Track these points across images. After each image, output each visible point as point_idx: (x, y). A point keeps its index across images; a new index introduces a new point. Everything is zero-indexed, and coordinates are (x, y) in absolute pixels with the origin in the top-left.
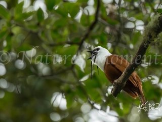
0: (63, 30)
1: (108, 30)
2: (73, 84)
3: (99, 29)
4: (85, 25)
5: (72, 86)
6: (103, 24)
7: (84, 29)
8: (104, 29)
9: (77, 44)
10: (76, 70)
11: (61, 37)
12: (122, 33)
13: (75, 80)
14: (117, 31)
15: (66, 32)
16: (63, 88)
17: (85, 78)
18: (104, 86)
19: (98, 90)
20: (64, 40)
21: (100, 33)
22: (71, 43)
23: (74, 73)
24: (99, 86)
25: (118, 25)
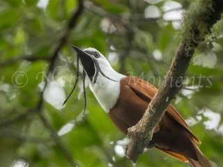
0: (13, 34)
1: (105, 25)
3: (87, 26)
4: (59, 20)
5: (41, 147)
6: (95, 14)
7: (58, 27)
8: (98, 23)
10: (46, 114)
11: (11, 47)
12: (136, 29)
13: (46, 134)
14: (126, 26)
15: (20, 37)
16: (22, 151)
17: (67, 129)
18: (108, 142)
19: (96, 152)
20: (16, 54)
21: (90, 33)
22: (32, 59)
24: (97, 142)
25: (126, 15)
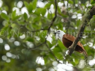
0: (38, 23)
1: (62, 20)
2: (47, 51)
3: (58, 20)
4: (50, 19)
5: (46, 52)
6: (60, 17)
7: (50, 21)
8: (60, 20)
9: (47, 29)
10: (47, 44)
11: (38, 27)
12: (70, 21)
13: (48, 49)
14: (68, 21)
15: (40, 24)
16: (41, 54)
17: (53, 48)
18: (64, 51)
19: (61, 53)
21: (58, 22)
22: (43, 30)
23: (47, 45)
24: (61, 51)
25: (68, 18)
